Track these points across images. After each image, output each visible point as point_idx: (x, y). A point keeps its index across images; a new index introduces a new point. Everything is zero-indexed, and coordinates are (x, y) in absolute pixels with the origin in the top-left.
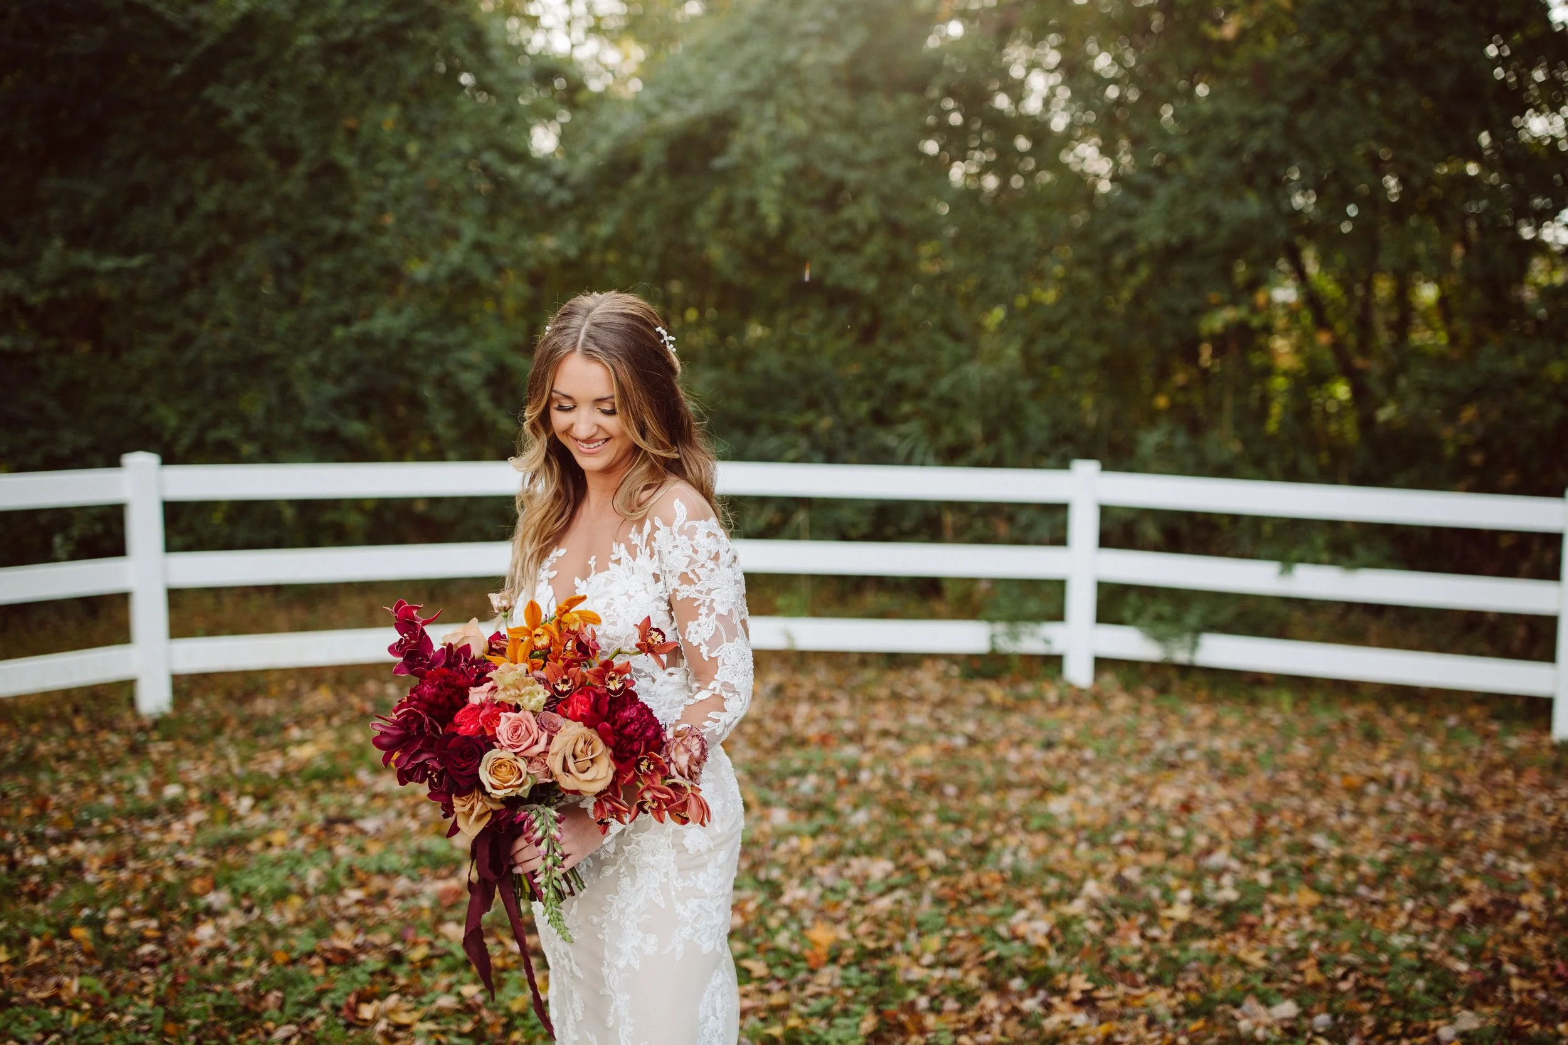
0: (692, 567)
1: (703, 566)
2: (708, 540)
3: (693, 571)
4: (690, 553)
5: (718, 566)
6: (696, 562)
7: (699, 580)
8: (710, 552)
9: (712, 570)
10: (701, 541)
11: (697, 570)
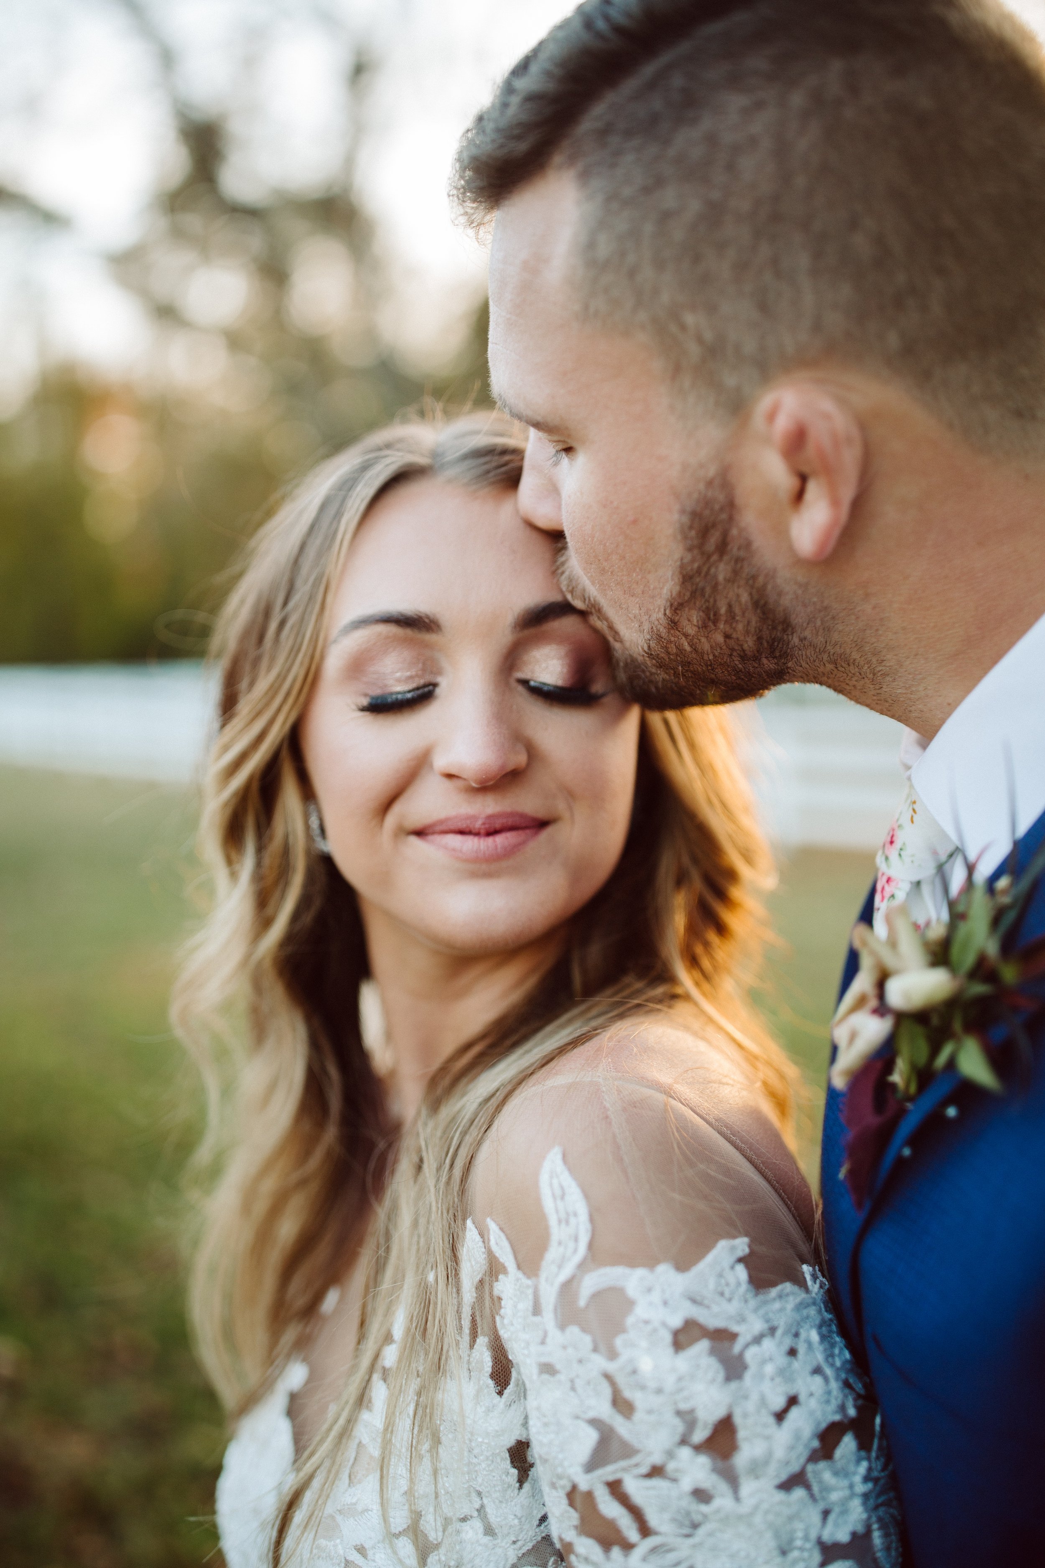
0: (609, 1472)
1: (656, 1472)
2: (684, 1361)
3: (615, 1488)
4: (603, 1409)
5: (732, 1480)
6: (628, 1451)
7: (645, 1530)
8: (688, 1418)
9: (701, 1495)
10: (646, 1365)
11: (633, 1487)
